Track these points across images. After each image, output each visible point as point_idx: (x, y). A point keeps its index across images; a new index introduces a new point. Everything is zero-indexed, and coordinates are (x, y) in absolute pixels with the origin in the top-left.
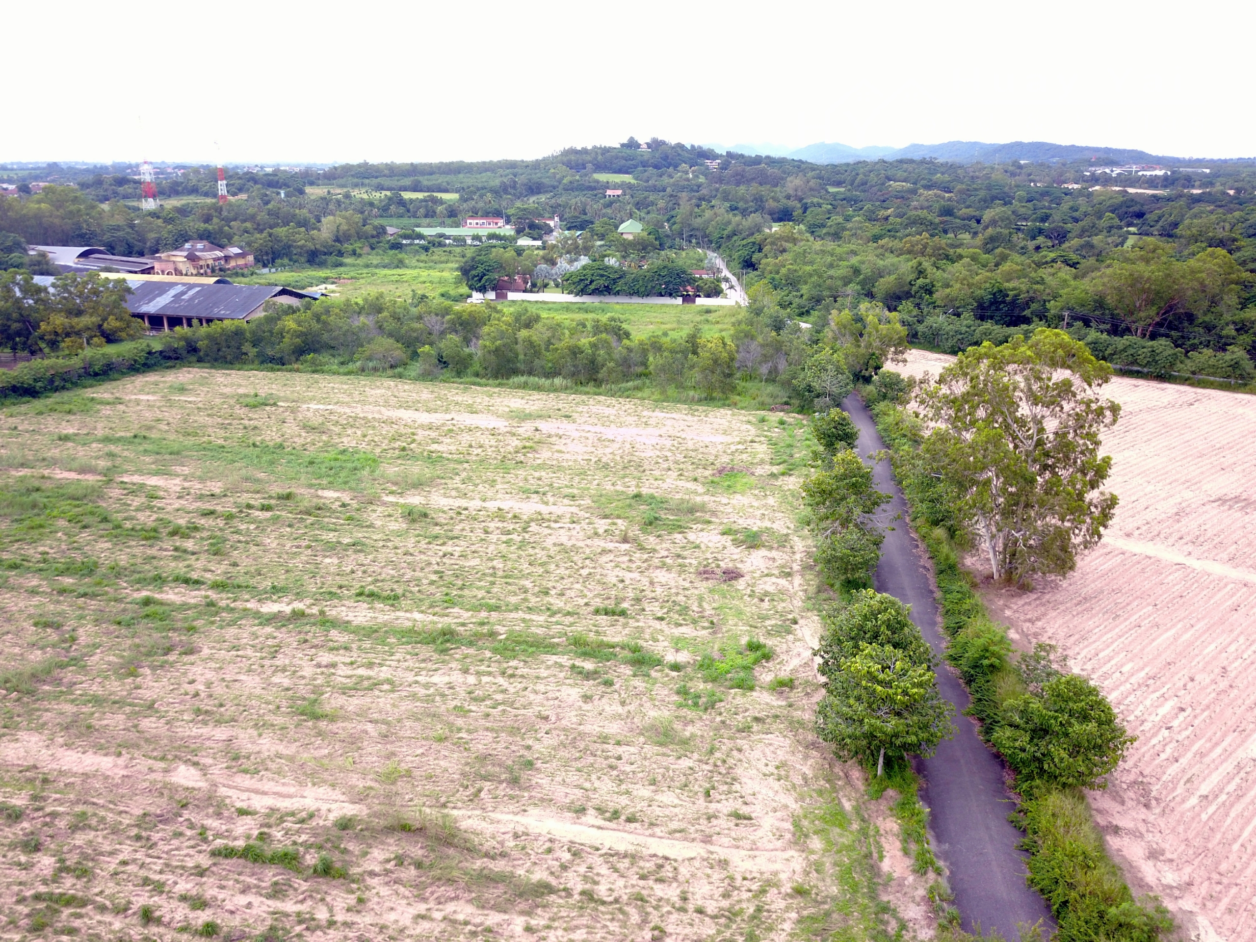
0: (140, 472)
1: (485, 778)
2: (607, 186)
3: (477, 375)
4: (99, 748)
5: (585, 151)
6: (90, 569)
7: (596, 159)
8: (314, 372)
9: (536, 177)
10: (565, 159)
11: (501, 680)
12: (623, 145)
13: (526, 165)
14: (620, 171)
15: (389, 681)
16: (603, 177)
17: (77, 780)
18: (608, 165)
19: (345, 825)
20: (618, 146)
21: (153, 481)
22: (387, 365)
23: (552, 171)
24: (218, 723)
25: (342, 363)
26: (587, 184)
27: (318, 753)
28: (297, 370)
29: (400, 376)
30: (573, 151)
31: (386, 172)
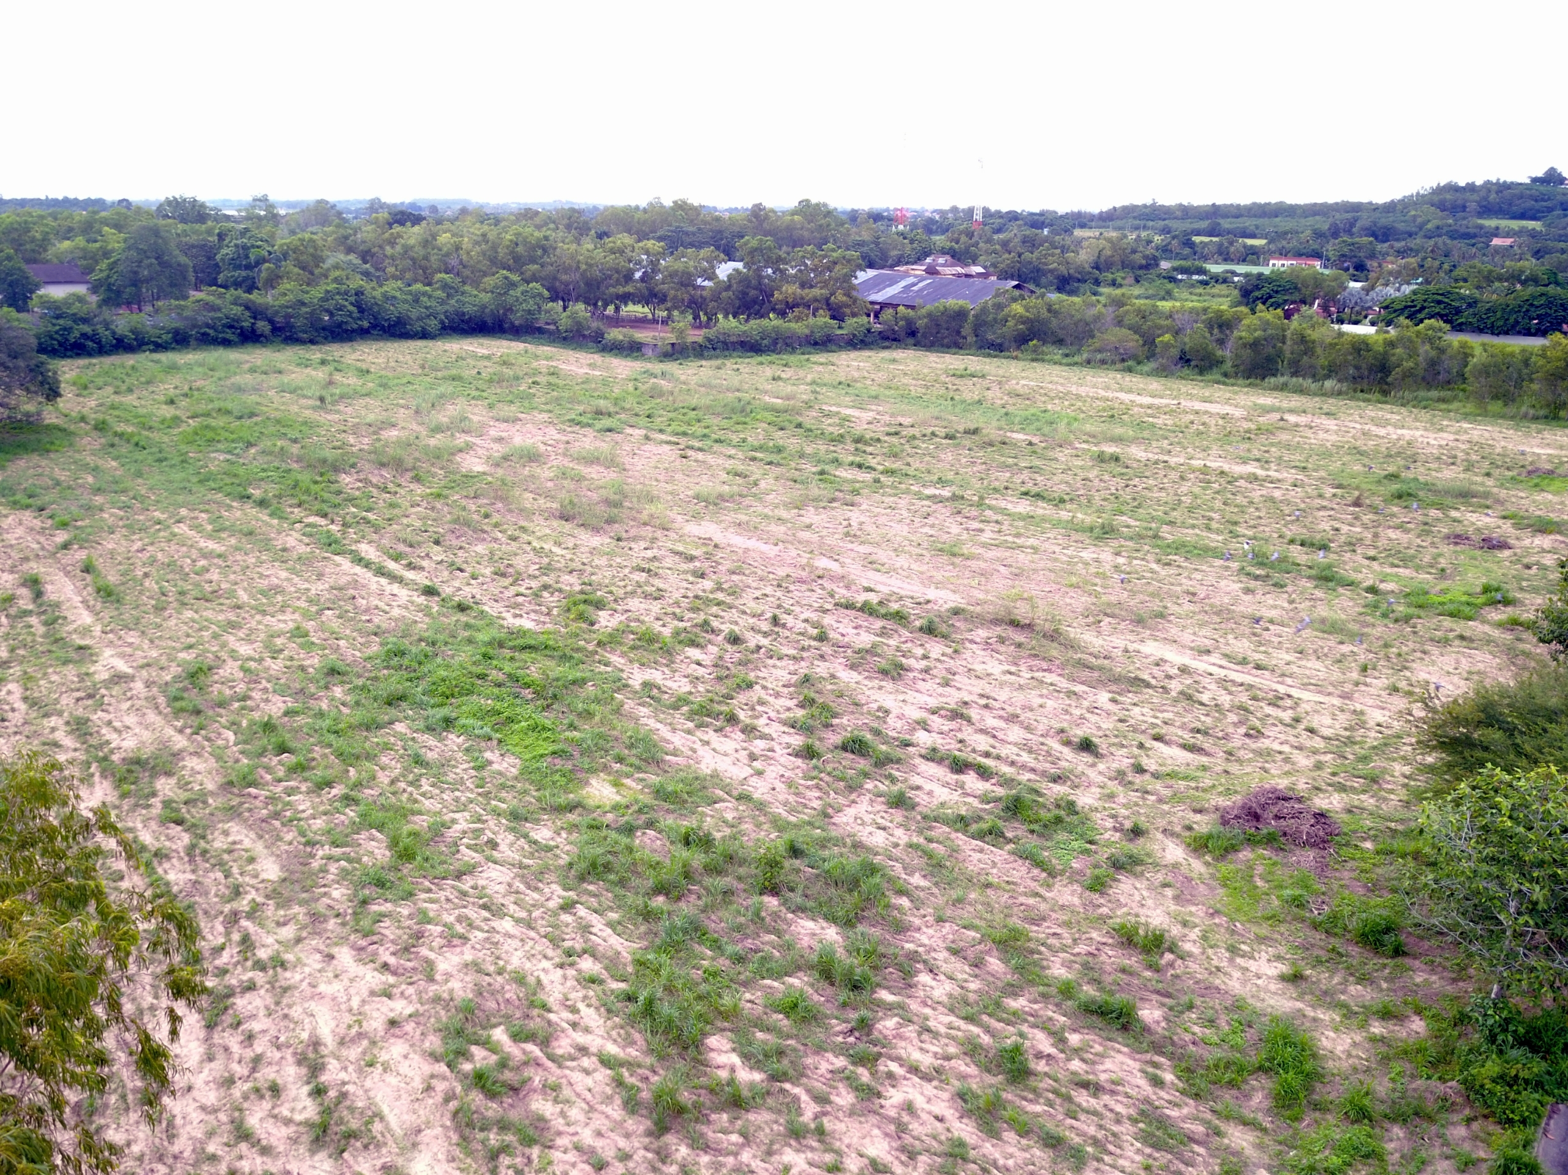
0: (839, 405)
1: (1106, 614)
2: (1496, 233)
3: (1226, 375)
4: (760, 539)
5: (1471, 188)
6: (779, 450)
7: (1485, 198)
8: (1033, 360)
9: (1384, 221)
10: (1436, 199)
11: (1154, 566)
12: (1535, 180)
13: (1374, 208)
14: (1522, 216)
15: (1032, 548)
16: (1491, 223)
17: (740, 551)
18: (1505, 207)
19: (956, 612)
20: (1528, 181)
21: (849, 412)
22: (1117, 358)
23: (1413, 213)
24: (862, 543)
25: (1067, 355)
26: (1463, 230)
27: (947, 574)
28: (1016, 358)
29: (1130, 370)
30: (1452, 188)
31: (1179, 214)
